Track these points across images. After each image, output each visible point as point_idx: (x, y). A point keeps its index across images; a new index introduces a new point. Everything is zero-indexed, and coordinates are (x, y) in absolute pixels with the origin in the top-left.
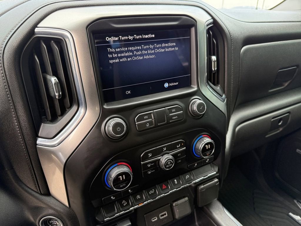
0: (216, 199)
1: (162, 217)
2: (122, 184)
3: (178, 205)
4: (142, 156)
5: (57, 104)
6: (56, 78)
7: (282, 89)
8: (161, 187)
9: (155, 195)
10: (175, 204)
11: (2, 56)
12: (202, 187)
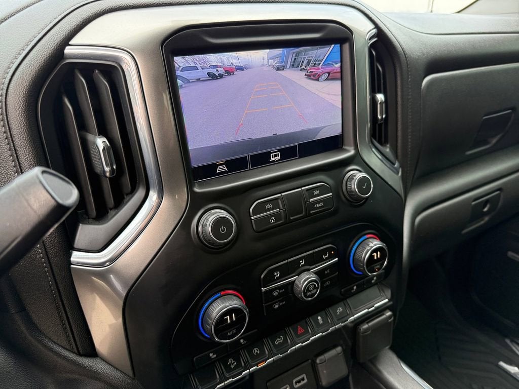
0: (388, 347)
1: (298, 385)
2: (231, 329)
3: (325, 362)
4: (262, 276)
5: (107, 186)
6: (105, 139)
7: (488, 148)
8: (296, 332)
9: (285, 345)
10: (321, 360)
11: (4, 100)
12: (366, 326)
